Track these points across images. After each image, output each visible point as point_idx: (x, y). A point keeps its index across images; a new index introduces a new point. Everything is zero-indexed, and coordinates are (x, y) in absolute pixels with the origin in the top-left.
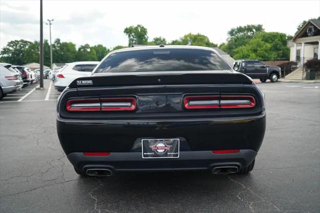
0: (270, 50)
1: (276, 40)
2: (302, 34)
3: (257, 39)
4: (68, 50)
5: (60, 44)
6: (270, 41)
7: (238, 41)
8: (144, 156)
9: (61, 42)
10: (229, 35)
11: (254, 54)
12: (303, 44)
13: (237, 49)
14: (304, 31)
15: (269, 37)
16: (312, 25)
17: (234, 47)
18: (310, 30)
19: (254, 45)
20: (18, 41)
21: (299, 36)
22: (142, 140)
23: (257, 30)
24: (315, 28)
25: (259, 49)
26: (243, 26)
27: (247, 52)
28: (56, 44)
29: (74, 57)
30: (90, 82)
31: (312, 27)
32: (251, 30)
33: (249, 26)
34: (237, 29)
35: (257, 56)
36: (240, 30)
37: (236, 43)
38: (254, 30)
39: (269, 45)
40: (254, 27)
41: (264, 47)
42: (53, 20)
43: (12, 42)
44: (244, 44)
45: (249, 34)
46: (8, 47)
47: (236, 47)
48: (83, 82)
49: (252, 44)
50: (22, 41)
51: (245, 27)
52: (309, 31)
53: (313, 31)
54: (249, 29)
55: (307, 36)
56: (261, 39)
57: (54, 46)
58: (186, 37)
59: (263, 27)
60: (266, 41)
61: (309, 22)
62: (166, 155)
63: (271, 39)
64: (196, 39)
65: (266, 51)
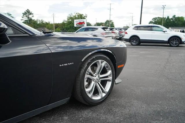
4: (179, 21)
5: (175, 18)
9: (176, 17)
20: (156, 18)
28: (173, 18)
29: (182, 24)
42: (165, 6)
43: (154, 18)
46: (152, 21)
50: (158, 17)
57: (172, 19)
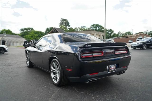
0: (37, 37)
1: (39, 33)
2: (52, 32)
3: (32, 33)
6: (37, 34)
7: (25, 33)
8: (109, 72)
10: (21, 31)
11: (32, 38)
13: (25, 36)
15: (36, 32)
17: (24, 35)
18: (54, 31)
19: (32, 35)
22: (107, 66)
23: (31, 30)
25: (33, 36)
26: (26, 28)
27: (29, 37)
30: (90, 45)
32: (29, 30)
33: (28, 28)
34: (24, 29)
35: (33, 38)
36: (25, 29)
37: (25, 34)
38: (30, 30)
39: (37, 35)
40: (30, 28)
41: (35, 36)
44: (28, 34)
45: (28, 31)
47: (25, 35)
48: (88, 45)
49: (31, 34)
51: (27, 28)
53: (55, 31)
54: (28, 29)
56: (34, 33)
58: (3, 30)
59: (33, 29)
60: (36, 33)
62: (114, 71)
63: (37, 33)
64: (8, 31)
65: (36, 37)
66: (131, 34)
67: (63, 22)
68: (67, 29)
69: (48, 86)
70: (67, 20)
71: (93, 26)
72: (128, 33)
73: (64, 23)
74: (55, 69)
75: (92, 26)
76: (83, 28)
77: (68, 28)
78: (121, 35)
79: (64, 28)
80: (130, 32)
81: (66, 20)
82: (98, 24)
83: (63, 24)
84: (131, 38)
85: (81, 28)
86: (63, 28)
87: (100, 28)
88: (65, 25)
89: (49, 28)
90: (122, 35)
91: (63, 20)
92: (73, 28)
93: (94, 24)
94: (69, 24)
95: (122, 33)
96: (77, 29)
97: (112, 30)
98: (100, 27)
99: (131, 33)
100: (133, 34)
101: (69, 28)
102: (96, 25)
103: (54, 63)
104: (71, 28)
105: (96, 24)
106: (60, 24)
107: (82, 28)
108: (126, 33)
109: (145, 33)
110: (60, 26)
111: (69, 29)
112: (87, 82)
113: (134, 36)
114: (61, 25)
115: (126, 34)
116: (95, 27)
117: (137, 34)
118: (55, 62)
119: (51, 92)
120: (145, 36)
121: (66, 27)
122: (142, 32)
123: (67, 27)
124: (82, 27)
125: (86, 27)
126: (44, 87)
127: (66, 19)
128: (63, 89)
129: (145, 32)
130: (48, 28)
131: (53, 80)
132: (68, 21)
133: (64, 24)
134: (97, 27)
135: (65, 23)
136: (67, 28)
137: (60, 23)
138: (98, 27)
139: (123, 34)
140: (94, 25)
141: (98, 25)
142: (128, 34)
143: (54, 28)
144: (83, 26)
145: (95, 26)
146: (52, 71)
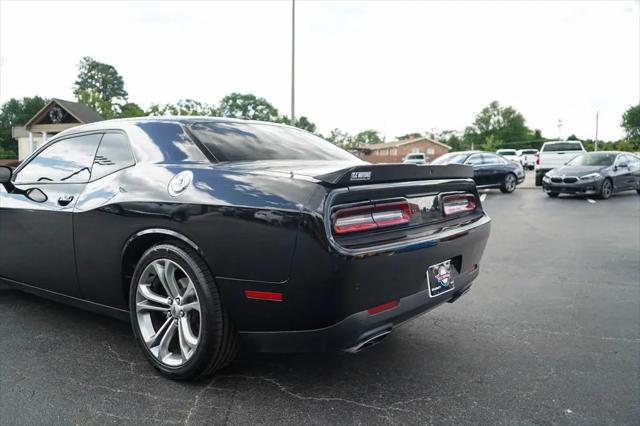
2: (41, 118)
12: (45, 135)
14: (45, 114)
16: (58, 106)
18: (56, 114)
21: (38, 121)
24: (64, 112)
30: (368, 175)
31: (59, 110)
48: (360, 175)
52: (53, 114)
53: (61, 115)
55: (51, 122)
61: (53, 102)
66: (377, 140)
67: (92, 77)
68: (113, 108)
69: (133, 386)
70: (111, 67)
71: (231, 101)
72: (369, 137)
73: (97, 81)
74: (165, 295)
75: (227, 102)
76: (187, 106)
77: (117, 107)
78: (342, 141)
79: (97, 104)
80: (375, 132)
81: (106, 69)
82: (254, 94)
83: (93, 86)
84: (382, 153)
85: (178, 108)
86: (93, 103)
87: (262, 110)
88: (104, 90)
89: (22, 103)
90: (345, 143)
91: (94, 66)
92: (142, 108)
93: (237, 93)
94: (120, 88)
95: (347, 134)
96: (160, 109)
97: (311, 120)
98: (260, 107)
99: (377, 135)
100: (387, 141)
101: (123, 103)
102: (246, 98)
103: (163, 264)
104: (133, 104)
105: (244, 93)
106: (77, 83)
107: (184, 109)
108: (360, 135)
109: (428, 137)
110: (77, 93)
111: (122, 108)
112: (354, 349)
113: (391, 148)
114: (82, 88)
115: (360, 138)
116: (238, 107)
117: (399, 139)
118: (168, 262)
119: (167, 418)
120: (429, 147)
121: (107, 99)
122: (418, 132)
123: (114, 100)
124: (184, 103)
125: (199, 104)
126: (107, 392)
127: (105, 63)
128: (217, 392)
129: (427, 133)
130: (17, 99)
131: (155, 351)
132: (115, 73)
133: (98, 84)
134: (250, 108)
135: (105, 82)
136: (111, 105)
137: (80, 80)
138: (254, 108)
139: (350, 141)
140: (234, 97)
141: (252, 98)
142: (367, 141)
143: (54, 103)
144: (188, 101)
145: (239, 102)
146: (141, 305)
